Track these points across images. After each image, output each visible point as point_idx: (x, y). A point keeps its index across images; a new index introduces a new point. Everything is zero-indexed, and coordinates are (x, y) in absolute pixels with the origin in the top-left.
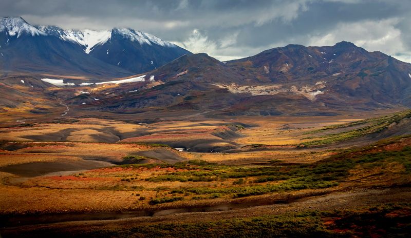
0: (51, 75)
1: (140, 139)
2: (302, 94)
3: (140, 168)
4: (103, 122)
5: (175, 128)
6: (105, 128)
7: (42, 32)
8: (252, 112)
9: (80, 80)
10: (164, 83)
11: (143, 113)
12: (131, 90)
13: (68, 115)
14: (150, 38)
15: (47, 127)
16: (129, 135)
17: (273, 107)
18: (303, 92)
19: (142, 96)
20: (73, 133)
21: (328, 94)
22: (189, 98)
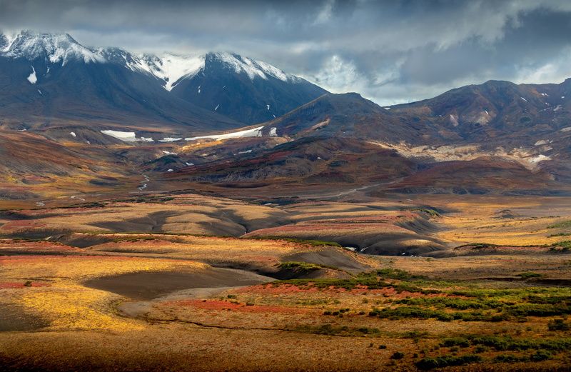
0: (115, 125)
1: (281, 231)
2: (515, 161)
3: (331, 287)
4: (212, 201)
5: (332, 214)
6: (219, 211)
7: (99, 58)
8: (440, 189)
9: (160, 133)
10: (293, 140)
11: (266, 187)
12: (241, 151)
13: (149, 188)
14: (265, 68)
15: (126, 209)
16: (260, 223)
17: (471, 181)
18: (515, 157)
19: (262, 160)
20: (170, 219)
21: (557, 160)
22: (335, 164)
